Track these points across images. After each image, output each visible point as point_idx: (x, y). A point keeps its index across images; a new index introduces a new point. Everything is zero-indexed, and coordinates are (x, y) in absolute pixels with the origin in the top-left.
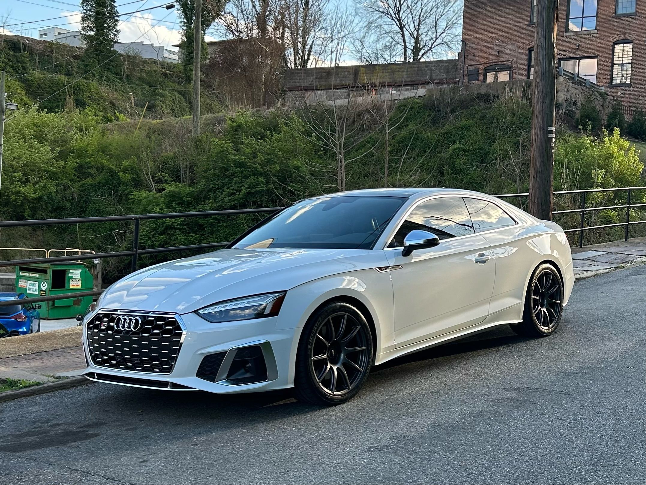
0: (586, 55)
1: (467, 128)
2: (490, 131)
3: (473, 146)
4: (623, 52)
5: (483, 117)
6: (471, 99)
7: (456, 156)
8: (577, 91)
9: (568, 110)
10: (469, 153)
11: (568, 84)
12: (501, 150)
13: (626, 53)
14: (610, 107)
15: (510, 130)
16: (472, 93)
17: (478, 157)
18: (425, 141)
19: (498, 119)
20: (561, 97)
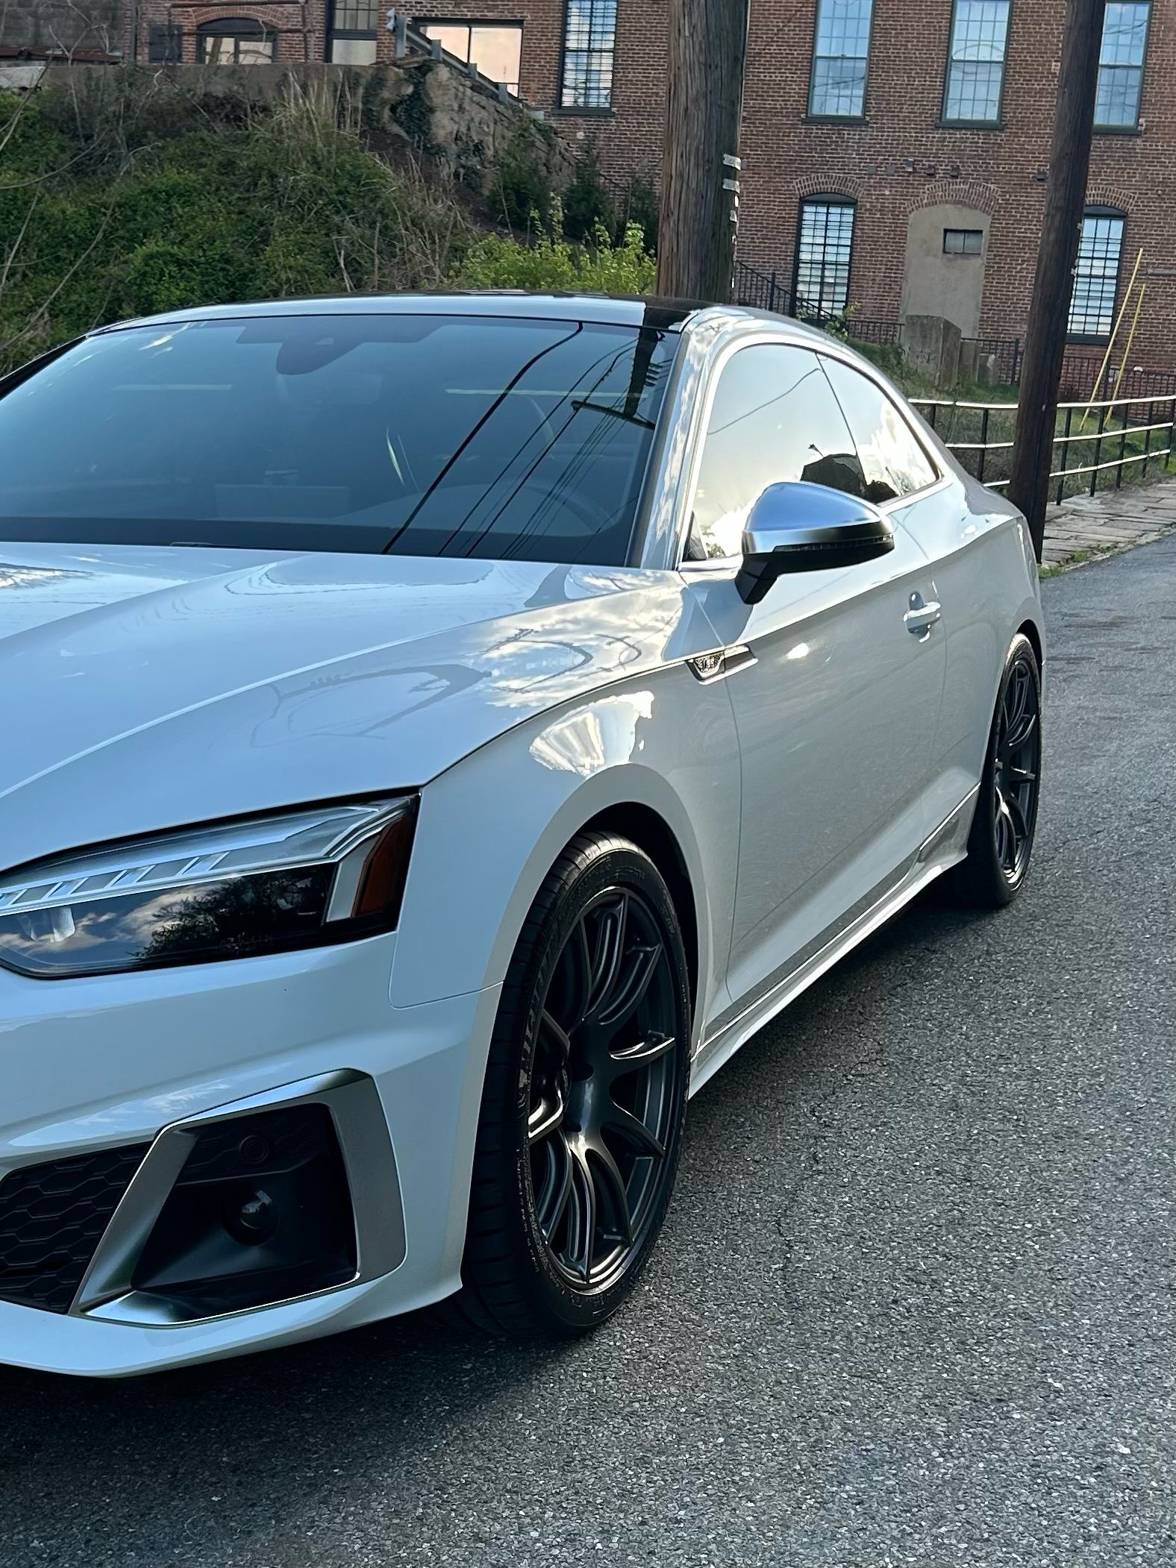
0: (490, 15)
1: (184, 195)
2: (251, 209)
3: (204, 251)
4: (591, 16)
5: (228, 166)
6: (185, 109)
7: (158, 276)
8: (484, 114)
9: (463, 167)
10: (193, 271)
11: (461, 88)
12: (290, 268)
13: (599, 21)
14: (567, 170)
15: (310, 210)
16: (189, 91)
17: (222, 284)
18: (55, 224)
19: (273, 176)
20: (443, 127)
